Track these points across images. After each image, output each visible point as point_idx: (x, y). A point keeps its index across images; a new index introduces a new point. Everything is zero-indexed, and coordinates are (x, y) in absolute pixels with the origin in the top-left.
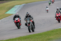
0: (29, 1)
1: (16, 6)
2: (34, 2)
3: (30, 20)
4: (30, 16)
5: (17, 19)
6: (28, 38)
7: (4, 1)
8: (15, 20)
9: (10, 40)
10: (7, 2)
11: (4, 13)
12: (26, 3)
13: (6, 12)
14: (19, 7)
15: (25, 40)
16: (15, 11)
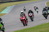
1: (8, 7)
14: (11, 8)
16: (8, 11)
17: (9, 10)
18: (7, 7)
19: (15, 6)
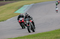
1: (25, 6)
3: (29, 20)
4: (29, 17)
5: (21, 19)
6: (37, 36)
7: (13, 1)
8: (19, 20)
9: (19, 38)
11: (13, 13)
12: (35, 3)
13: (15, 12)
14: (28, 7)
15: (34, 38)
16: (24, 10)
17: (26, 9)
19: (33, 5)
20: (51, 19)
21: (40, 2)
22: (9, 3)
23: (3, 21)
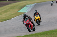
0: (39, 1)
2: (44, 2)
10: (19, 2)
11: (17, 12)
12: (37, 3)
14: (30, 6)
16: (27, 10)
17: (29, 8)
18: (26, 5)
20: (54, 18)
21: (42, 2)
22: (12, 3)
23: (8, 20)
